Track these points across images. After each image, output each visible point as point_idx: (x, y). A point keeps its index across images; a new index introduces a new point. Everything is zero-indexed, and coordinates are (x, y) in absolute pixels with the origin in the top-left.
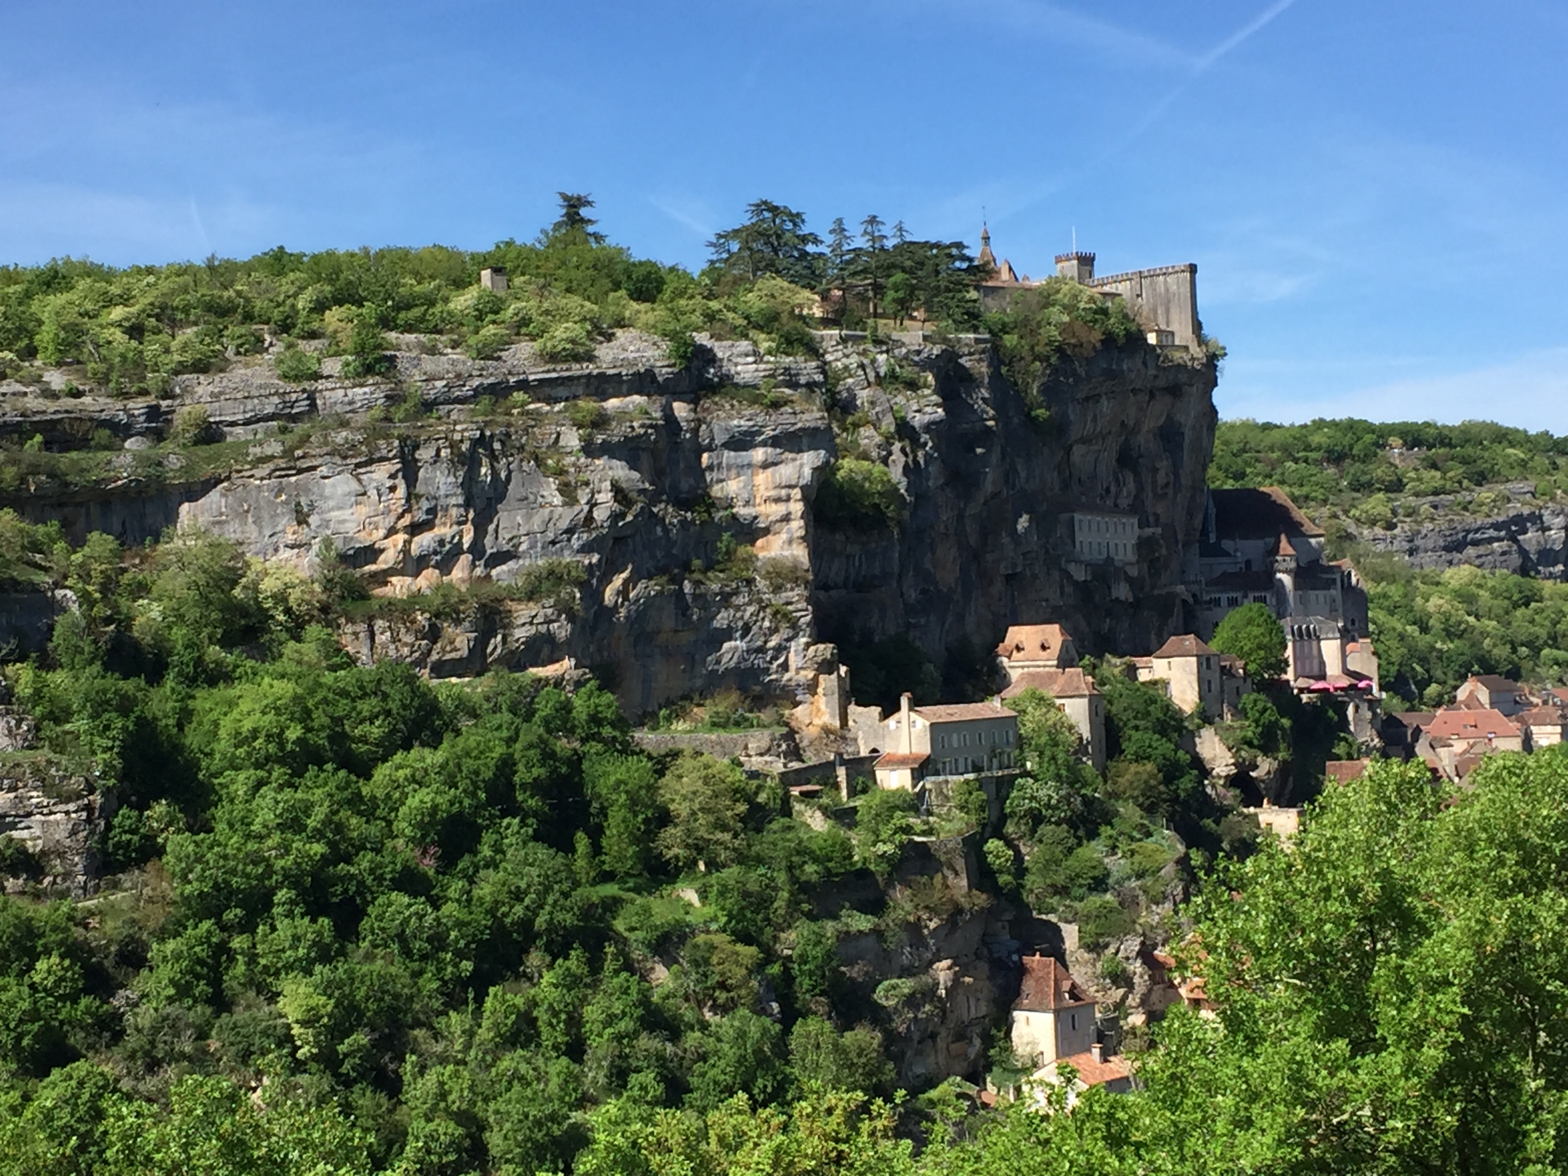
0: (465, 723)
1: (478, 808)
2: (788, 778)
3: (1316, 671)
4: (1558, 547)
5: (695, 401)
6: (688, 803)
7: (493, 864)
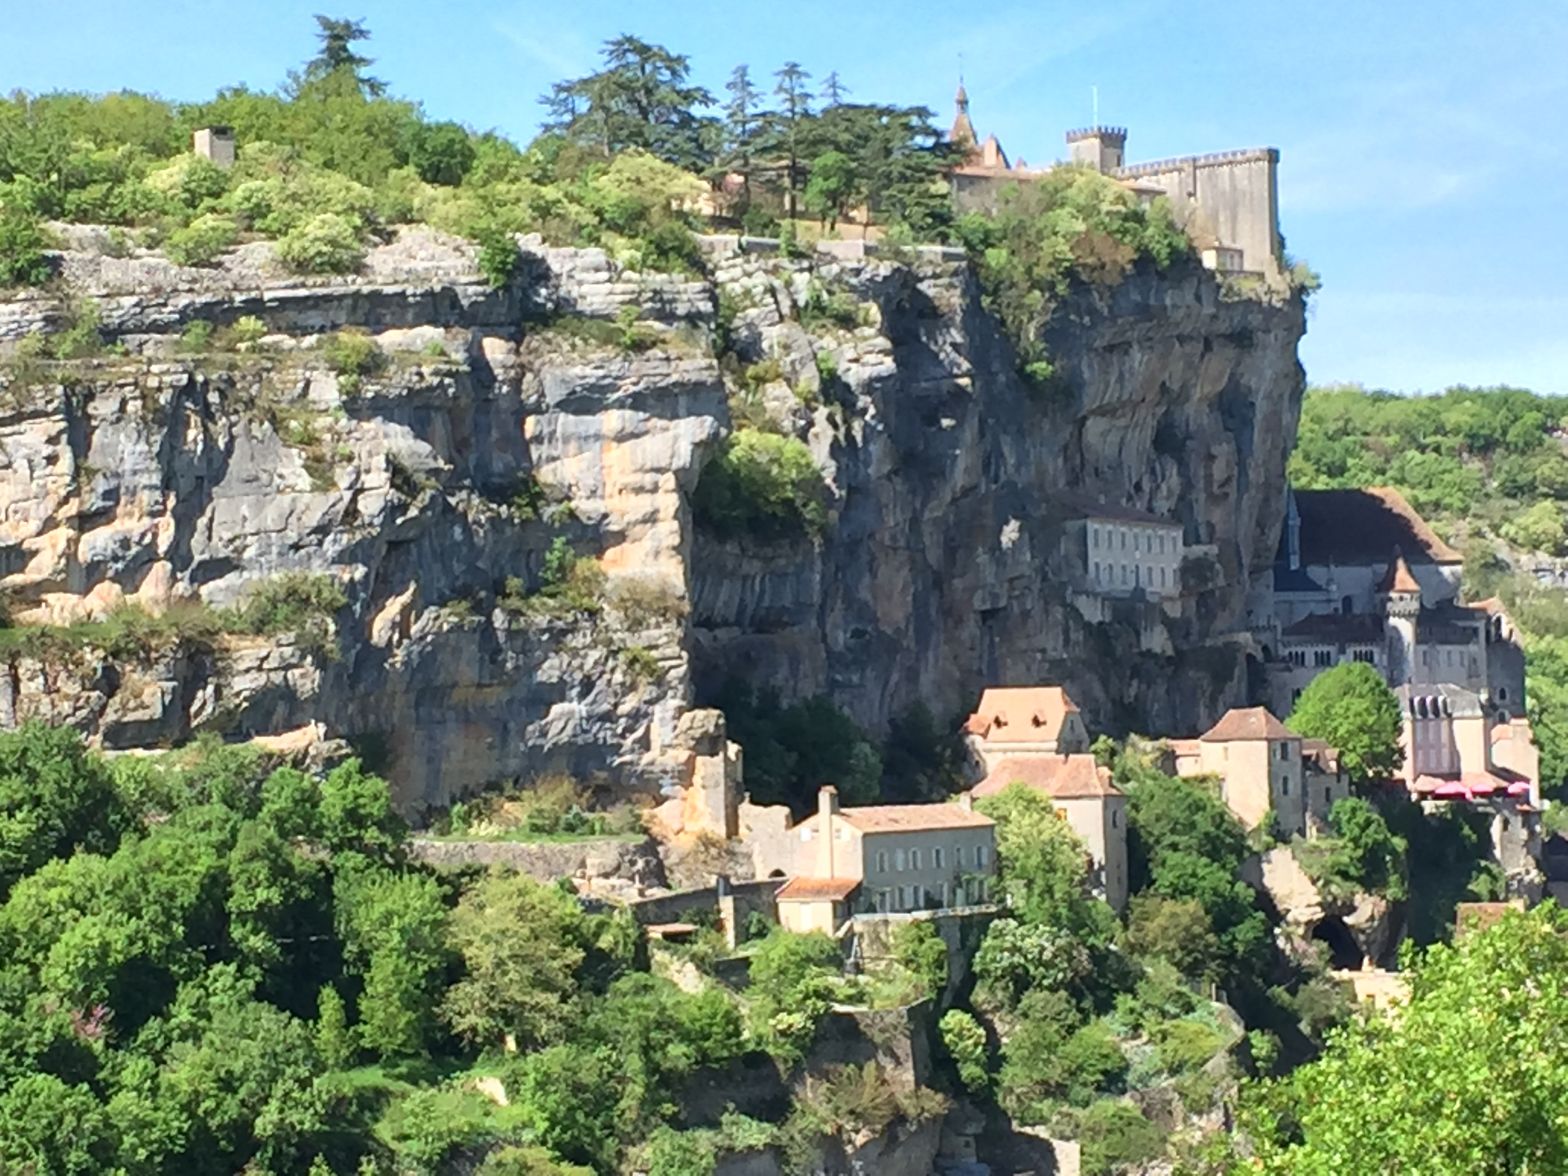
0: (154, 819)
1: (171, 949)
2: (645, 912)
3: (1445, 768)
5: (517, 338)
6: (492, 947)
7: (192, 1034)
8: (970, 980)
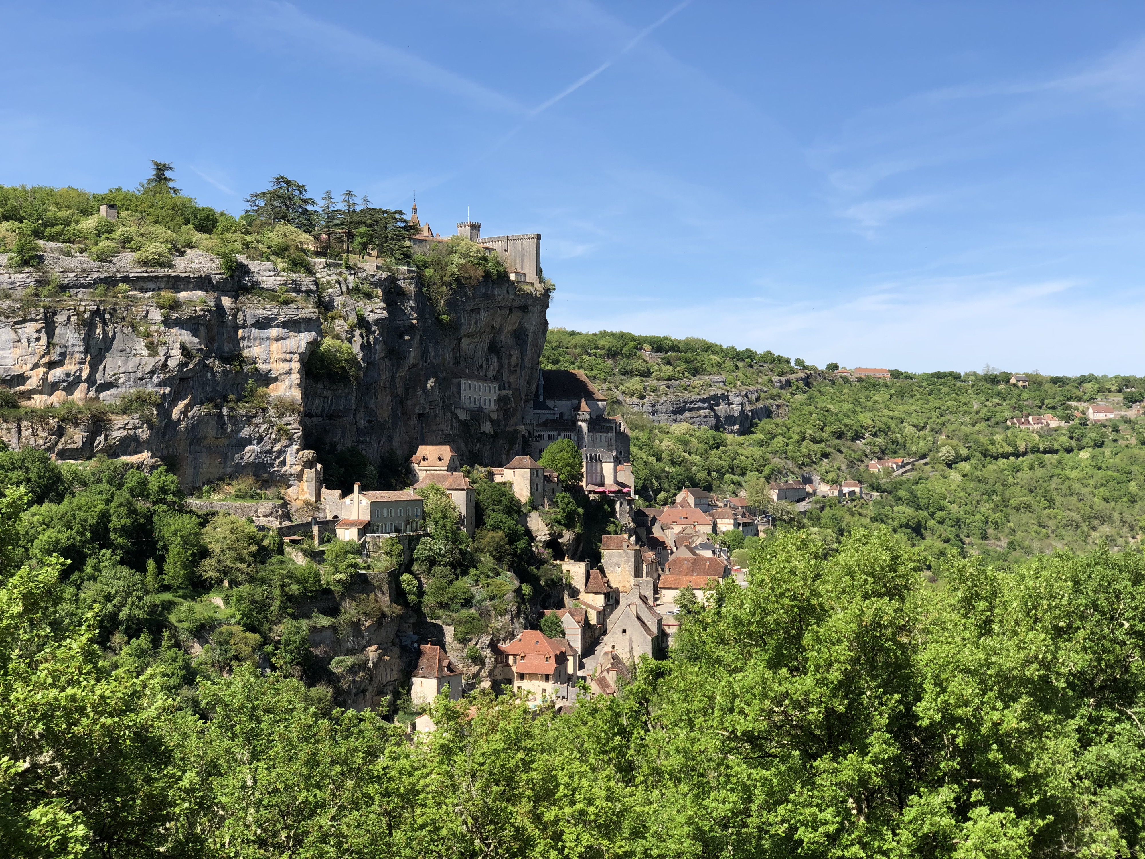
0: (78, 489)
1: (84, 543)
2: (282, 532)
3: (599, 481)
4: (736, 414)
5: (236, 297)
6: (220, 544)
7: (94, 578)
8: (412, 561)
